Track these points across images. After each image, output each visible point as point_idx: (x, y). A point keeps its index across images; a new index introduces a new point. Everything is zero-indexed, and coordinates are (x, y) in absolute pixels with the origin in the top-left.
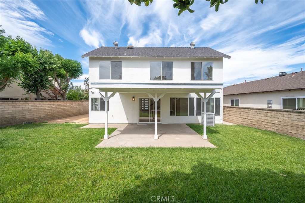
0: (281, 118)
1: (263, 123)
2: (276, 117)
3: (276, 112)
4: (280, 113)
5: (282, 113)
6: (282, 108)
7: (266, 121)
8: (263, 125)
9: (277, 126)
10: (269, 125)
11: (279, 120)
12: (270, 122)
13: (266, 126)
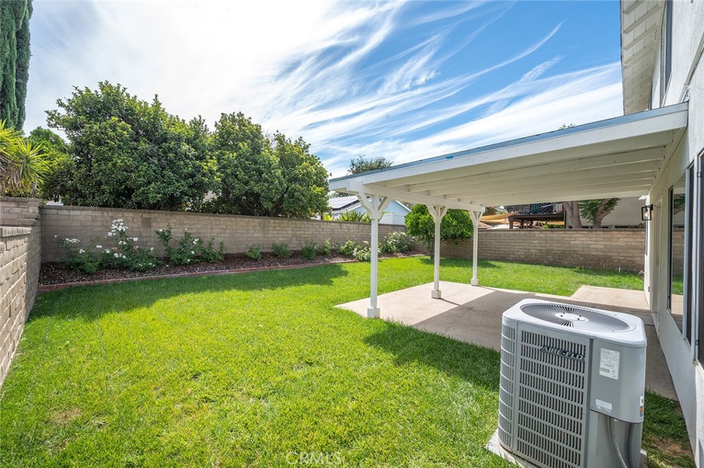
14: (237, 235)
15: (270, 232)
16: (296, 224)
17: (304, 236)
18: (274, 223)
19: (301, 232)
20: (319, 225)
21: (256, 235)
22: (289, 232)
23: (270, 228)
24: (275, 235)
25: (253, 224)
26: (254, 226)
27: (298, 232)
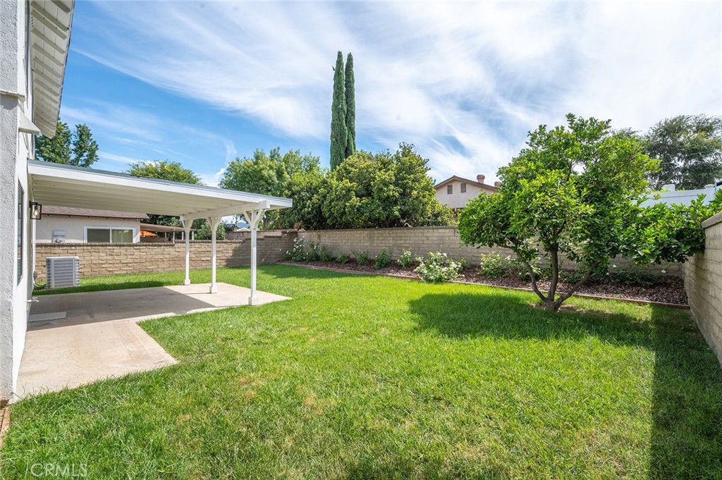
0: (137, 253)
1: (104, 266)
2: (128, 253)
3: (128, 248)
4: (135, 248)
5: (138, 248)
6: (85, 241)
7: (110, 262)
8: (103, 269)
9: (130, 265)
10: (116, 267)
11: (134, 257)
12: (118, 262)
13: (111, 269)
14: (355, 244)
15: (375, 241)
16: (397, 233)
17: (405, 245)
18: (378, 233)
19: (403, 242)
20: (423, 233)
21: (365, 244)
22: (391, 242)
23: (376, 238)
24: (379, 244)
25: (363, 235)
26: (364, 237)
27: (399, 242)
